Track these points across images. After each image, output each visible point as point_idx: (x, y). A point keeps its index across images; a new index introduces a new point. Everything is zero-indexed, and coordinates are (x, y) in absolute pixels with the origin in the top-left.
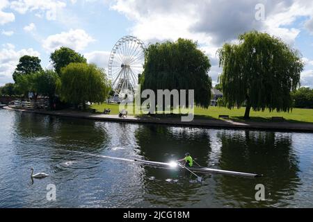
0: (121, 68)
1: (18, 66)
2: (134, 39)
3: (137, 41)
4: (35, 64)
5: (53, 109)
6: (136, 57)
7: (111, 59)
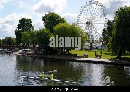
0: (86, 25)
1: (18, 25)
2: (96, 3)
3: (98, 4)
4: (29, 24)
5: (47, 54)
6: (97, 16)
7: (78, 18)
